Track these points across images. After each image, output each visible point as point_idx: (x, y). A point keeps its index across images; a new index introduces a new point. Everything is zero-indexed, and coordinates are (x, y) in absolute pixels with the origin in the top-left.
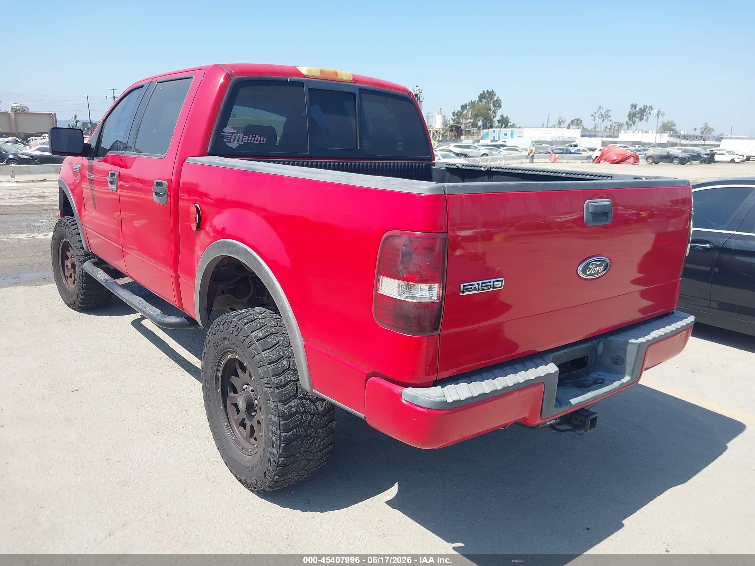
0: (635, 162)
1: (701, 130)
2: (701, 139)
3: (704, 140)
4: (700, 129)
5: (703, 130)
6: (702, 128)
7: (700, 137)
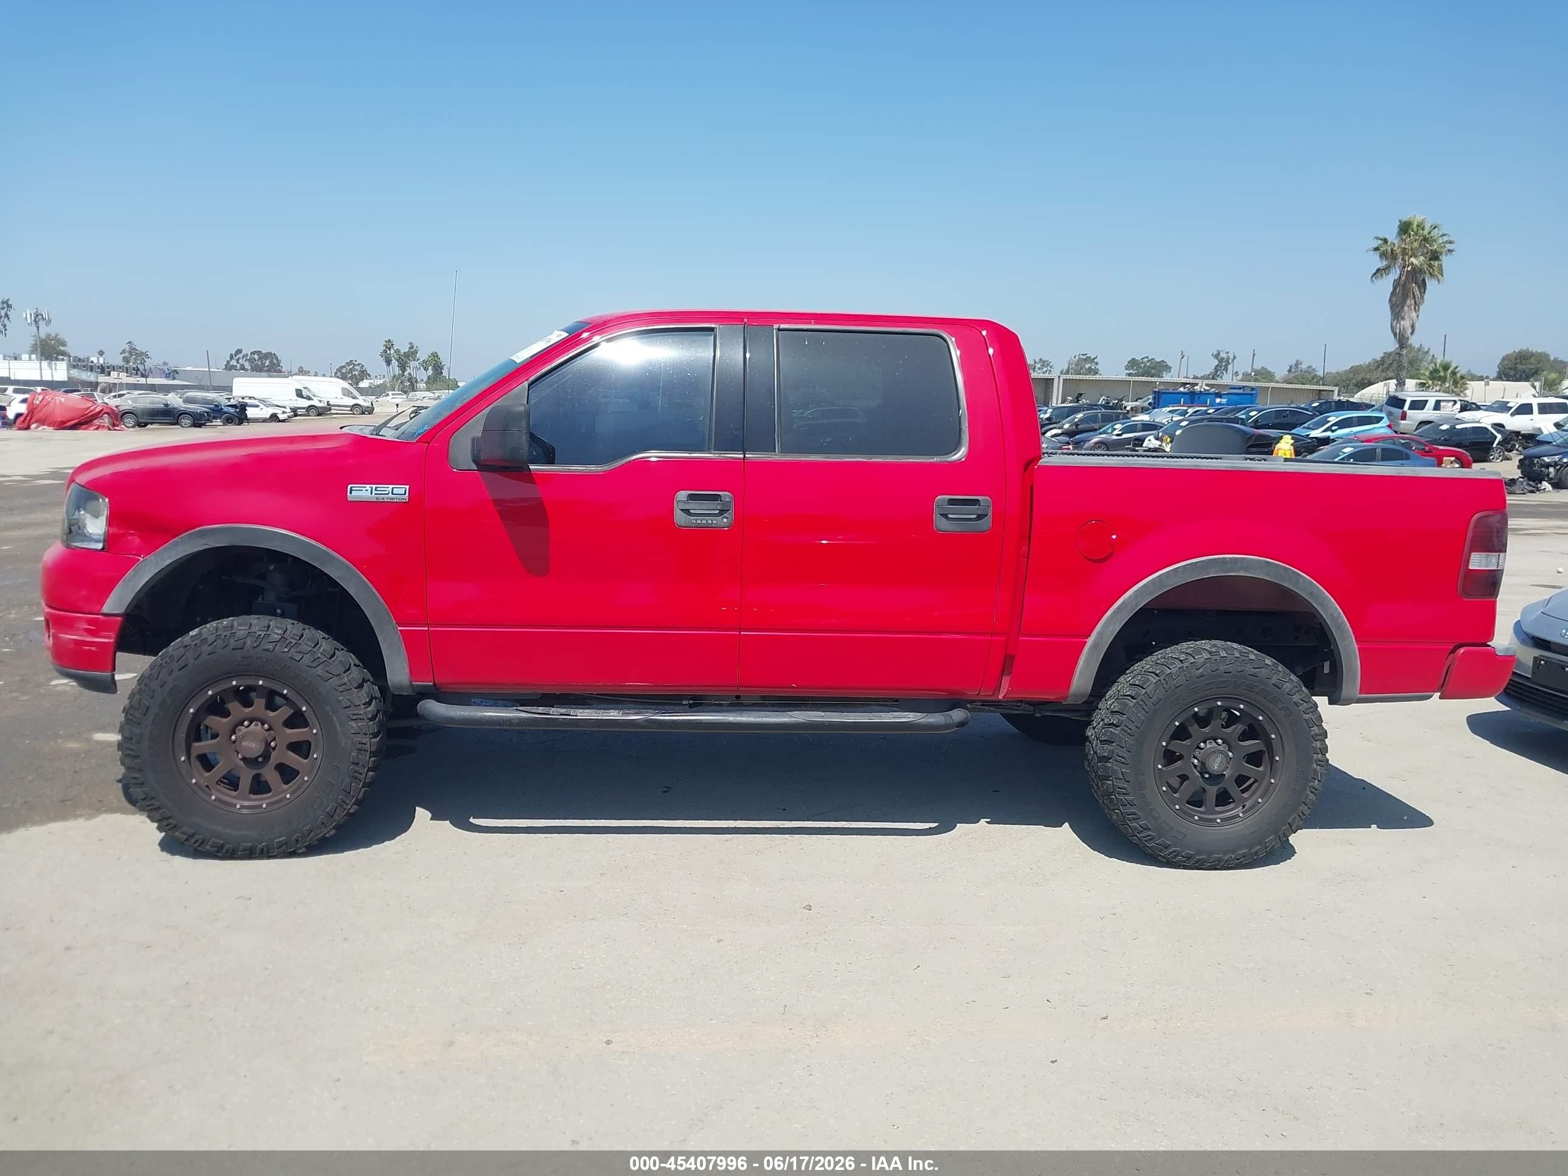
0: (114, 425)
1: (123, 355)
2: (137, 374)
3: (143, 376)
4: (121, 354)
5: (127, 354)
6: (124, 351)
7: (134, 369)
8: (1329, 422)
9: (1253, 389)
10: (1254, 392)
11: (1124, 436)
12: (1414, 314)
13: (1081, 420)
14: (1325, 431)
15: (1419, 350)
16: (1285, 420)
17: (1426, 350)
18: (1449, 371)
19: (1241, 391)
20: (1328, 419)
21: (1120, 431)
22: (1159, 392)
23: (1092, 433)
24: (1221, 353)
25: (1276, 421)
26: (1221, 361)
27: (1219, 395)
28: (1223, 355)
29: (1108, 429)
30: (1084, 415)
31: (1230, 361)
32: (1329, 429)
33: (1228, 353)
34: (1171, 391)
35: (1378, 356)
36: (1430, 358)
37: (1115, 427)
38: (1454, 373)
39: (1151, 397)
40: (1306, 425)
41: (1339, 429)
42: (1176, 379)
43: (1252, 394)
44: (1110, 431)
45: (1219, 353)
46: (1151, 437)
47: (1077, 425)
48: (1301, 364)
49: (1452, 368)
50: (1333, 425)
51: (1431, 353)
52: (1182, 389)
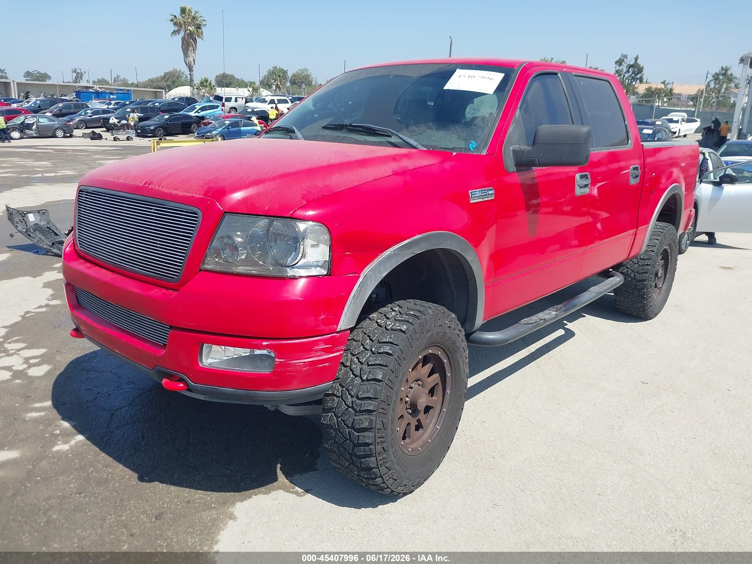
8: (196, 108)
9: (128, 90)
10: (129, 92)
11: (94, 117)
12: (194, 55)
13: (63, 108)
14: (195, 113)
15: (180, 72)
16: (171, 108)
17: (183, 72)
18: (208, 83)
19: (122, 92)
20: (196, 107)
21: (90, 114)
22: (79, 91)
23: (74, 115)
24: (77, 70)
25: (169, 108)
26: (78, 73)
27: (112, 94)
28: (78, 71)
29: (82, 112)
30: (63, 105)
31: (83, 74)
32: (197, 112)
33: (81, 70)
34: (85, 91)
35: (162, 74)
36: (185, 76)
37: (87, 112)
38: (210, 84)
39: (74, 94)
40: (185, 110)
41: (202, 111)
42: (86, 84)
43: (129, 93)
44: (83, 114)
45: (76, 70)
46: (113, 117)
47: (60, 111)
48: (120, 77)
49: (209, 81)
50: (199, 110)
51: (185, 74)
52: (91, 90)
